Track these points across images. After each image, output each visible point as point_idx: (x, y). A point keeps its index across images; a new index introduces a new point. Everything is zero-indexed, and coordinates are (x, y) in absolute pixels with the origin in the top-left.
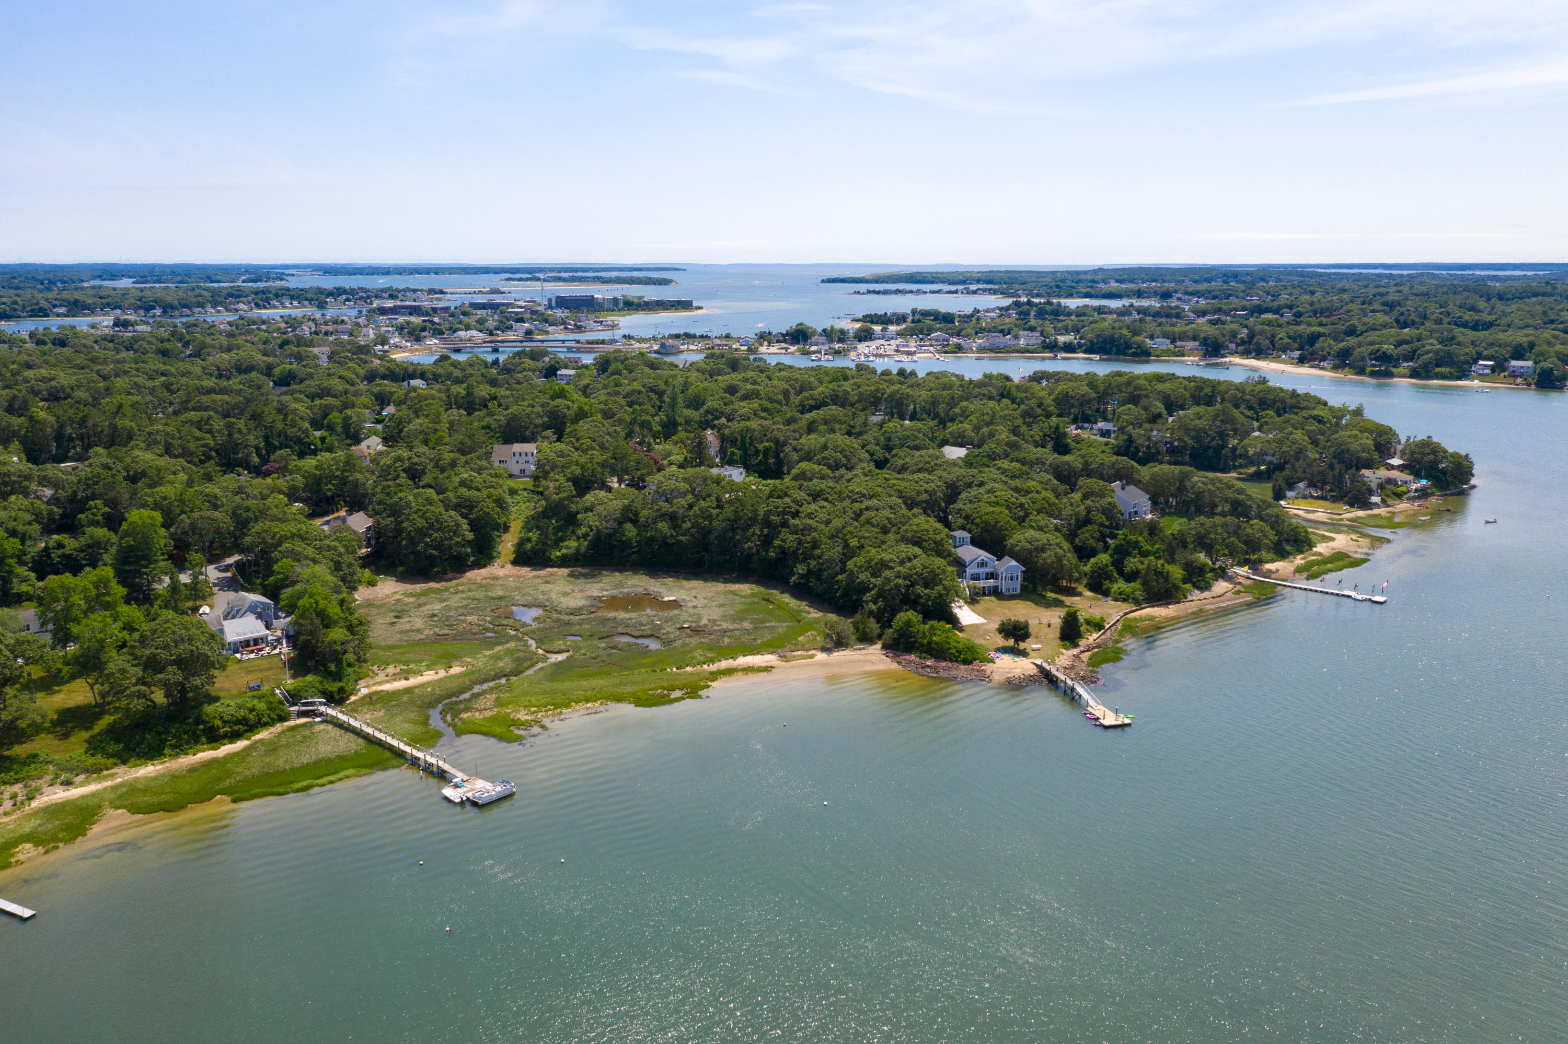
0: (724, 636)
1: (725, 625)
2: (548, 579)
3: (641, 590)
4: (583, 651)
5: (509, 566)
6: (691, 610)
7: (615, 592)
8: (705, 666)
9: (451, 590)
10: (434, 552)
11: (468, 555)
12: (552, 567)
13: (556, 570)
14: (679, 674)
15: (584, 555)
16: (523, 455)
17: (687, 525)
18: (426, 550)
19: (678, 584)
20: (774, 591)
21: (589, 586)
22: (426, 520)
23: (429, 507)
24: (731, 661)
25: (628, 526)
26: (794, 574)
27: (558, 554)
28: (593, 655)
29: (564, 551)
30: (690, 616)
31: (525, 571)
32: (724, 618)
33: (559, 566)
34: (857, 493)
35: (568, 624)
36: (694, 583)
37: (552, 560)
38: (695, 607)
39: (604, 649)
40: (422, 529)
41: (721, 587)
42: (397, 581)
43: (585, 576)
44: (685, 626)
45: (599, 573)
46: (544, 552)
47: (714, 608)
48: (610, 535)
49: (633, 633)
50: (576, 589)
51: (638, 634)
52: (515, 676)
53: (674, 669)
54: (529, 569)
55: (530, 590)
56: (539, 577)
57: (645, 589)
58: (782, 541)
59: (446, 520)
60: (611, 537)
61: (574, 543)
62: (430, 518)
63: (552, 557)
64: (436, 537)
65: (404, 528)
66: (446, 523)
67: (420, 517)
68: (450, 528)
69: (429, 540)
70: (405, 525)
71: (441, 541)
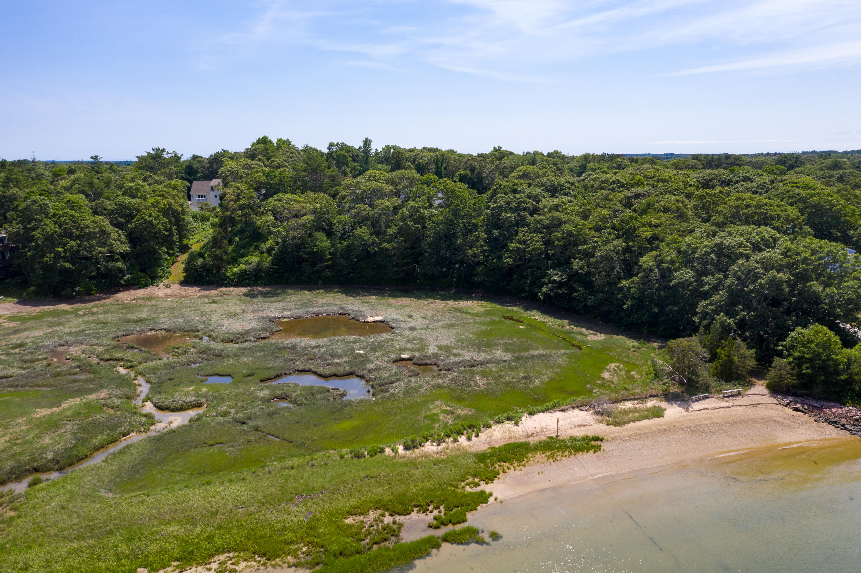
0: (473, 373)
1: (468, 355)
2: (216, 299)
3: (335, 309)
4: (224, 407)
5: (176, 286)
6: (408, 333)
7: (300, 312)
8: (462, 440)
9: (81, 313)
10: (67, 265)
11: (121, 271)
12: (227, 286)
13: (231, 289)
14: (412, 463)
15: (267, 272)
17: (393, 230)
18: (55, 263)
19: (383, 301)
20: (514, 308)
21: (267, 305)
22: (60, 226)
23: (67, 210)
24: (509, 425)
25: (320, 233)
26: (543, 284)
27: (235, 270)
28: (241, 416)
29: (243, 267)
30: (409, 341)
31: (194, 291)
32: (462, 343)
33: (236, 285)
34: (614, 182)
35: (219, 355)
36: (404, 301)
37: (228, 277)
38: (412, 329)
39: (266, 401)
40: (52, 234)
41: (441, 304)
42: (18, 303)
43: (265, 295)
44: (404, 356)
45: (283, 292)
46: (219, 269)
47: (441, 330)
48: (299, 247)
49: (320, 370)
50: (249, 309)
51: (328, 371)
53: (401, 449)
54: (197, 289)
55: (187, 312)
56: (207, 297)
57: (341, 308)
58: (519, 242)
59: (87, 227)
60: (300, 248)
61: (254, 259)
62: (67, 224)
63: (228, 274)
64: (72, 247)
65: (34, 236)
66: (87, 231)
67: (55, 223)
68: (90, 236)
69: (60, 249)
70: (35, 233)
71: (78, 251)
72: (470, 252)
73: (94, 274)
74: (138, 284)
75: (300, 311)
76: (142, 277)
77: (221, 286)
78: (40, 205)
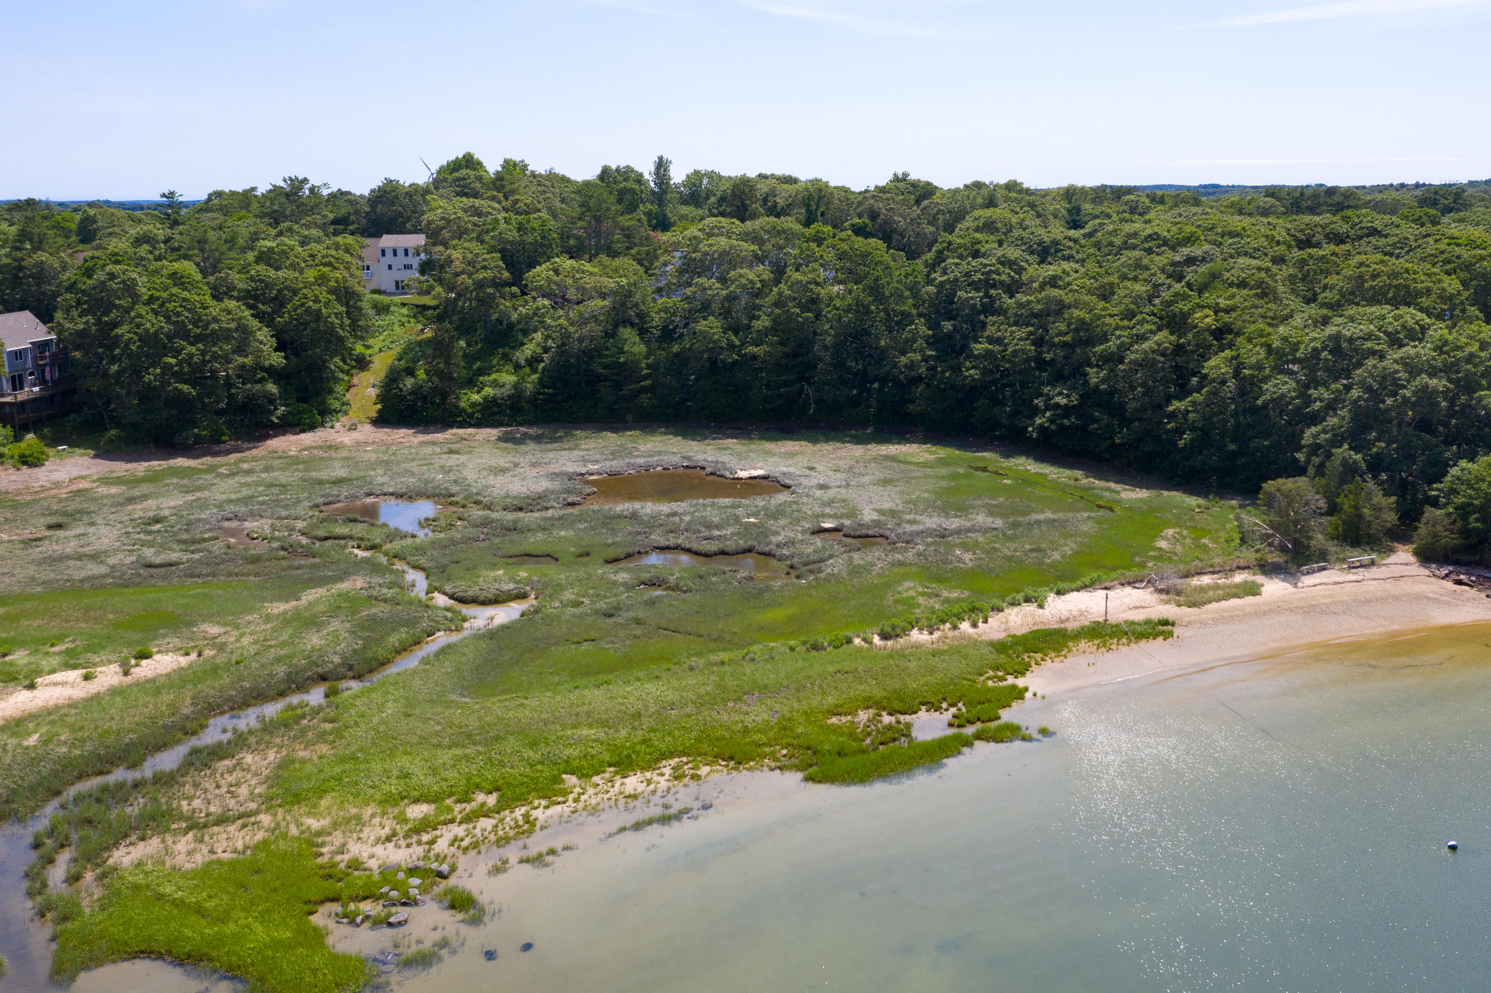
0: (948, 546)
1: (931, 522)
2: (455, 447)
3: (676, 459)
5: (368, 428)
7: (616, 465)
8: (965, 627)
9: (223, 470)
10: (185, 388)
11: (271, 399)
12: (461, 425)
13: (471, 431)
15: (533, 400)
16: (401, 253)
18: (165, 384)
19: (753, 447)
20: (985, 454)
21: (551, 455)
22: (168, 318)
23: (174, 290)
24: (1029, 608)
25: (626, 333)
26: (1035, 411)
27: (476, 397)
29: (488, 391)
30: (825, 504)
31: (402, 435)
32: (916, 507)
33: (479, 425)
35: (513, 529)
36: (790, 446)
37: (463, 410)
38: (823, 487)
41: (857, 450)
42: (96, 456)
43: (538, 439)
44: (827, 525)
46: (444, 396)
47: (871, 488)
48: (590, 355)
49: (696, 547)
50: (524, 461)
51: (712, 547)
52: (359, 677)
53: (878, 641)
54: (409, 431)
55: (414, 466)
56: (434, 443)
57: (685, 458)
58: (991, 340)
59: (216, 320)
60: (592, 358)
61: (508, 378)
62: (178, 314)
63: (463, 404)
64: (191, 355)
65: (117, 337)
66: (215, 326)
67: (156, 313)
68: (224, 336)
69: (173, 361)
70: (119, 331)
71: (204, 362)
72: (903, 360)
73: (222, 405)
74: (298, 425)
75: (615, 463)
76: (304, 412)
77: (451, 426)
78: (124, 282)
